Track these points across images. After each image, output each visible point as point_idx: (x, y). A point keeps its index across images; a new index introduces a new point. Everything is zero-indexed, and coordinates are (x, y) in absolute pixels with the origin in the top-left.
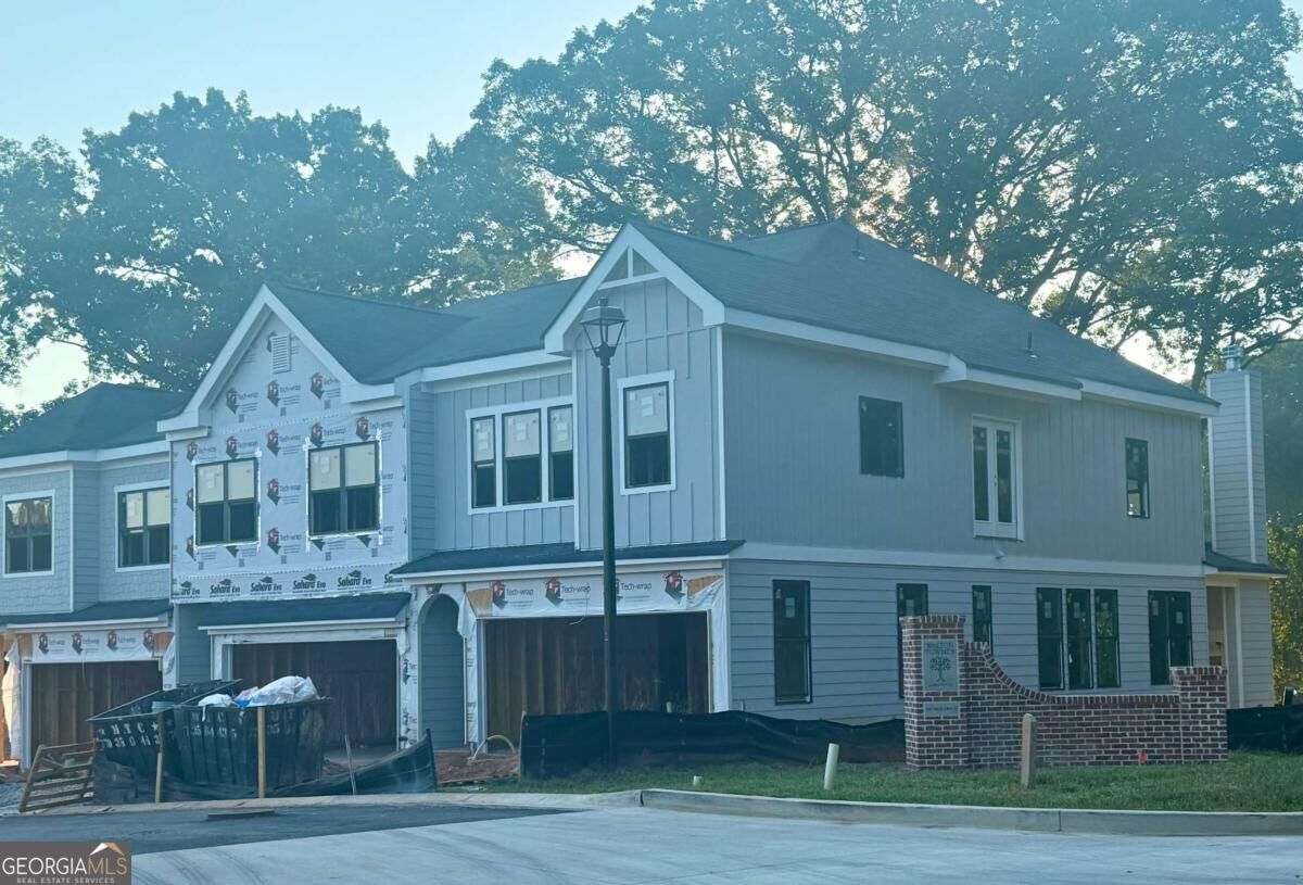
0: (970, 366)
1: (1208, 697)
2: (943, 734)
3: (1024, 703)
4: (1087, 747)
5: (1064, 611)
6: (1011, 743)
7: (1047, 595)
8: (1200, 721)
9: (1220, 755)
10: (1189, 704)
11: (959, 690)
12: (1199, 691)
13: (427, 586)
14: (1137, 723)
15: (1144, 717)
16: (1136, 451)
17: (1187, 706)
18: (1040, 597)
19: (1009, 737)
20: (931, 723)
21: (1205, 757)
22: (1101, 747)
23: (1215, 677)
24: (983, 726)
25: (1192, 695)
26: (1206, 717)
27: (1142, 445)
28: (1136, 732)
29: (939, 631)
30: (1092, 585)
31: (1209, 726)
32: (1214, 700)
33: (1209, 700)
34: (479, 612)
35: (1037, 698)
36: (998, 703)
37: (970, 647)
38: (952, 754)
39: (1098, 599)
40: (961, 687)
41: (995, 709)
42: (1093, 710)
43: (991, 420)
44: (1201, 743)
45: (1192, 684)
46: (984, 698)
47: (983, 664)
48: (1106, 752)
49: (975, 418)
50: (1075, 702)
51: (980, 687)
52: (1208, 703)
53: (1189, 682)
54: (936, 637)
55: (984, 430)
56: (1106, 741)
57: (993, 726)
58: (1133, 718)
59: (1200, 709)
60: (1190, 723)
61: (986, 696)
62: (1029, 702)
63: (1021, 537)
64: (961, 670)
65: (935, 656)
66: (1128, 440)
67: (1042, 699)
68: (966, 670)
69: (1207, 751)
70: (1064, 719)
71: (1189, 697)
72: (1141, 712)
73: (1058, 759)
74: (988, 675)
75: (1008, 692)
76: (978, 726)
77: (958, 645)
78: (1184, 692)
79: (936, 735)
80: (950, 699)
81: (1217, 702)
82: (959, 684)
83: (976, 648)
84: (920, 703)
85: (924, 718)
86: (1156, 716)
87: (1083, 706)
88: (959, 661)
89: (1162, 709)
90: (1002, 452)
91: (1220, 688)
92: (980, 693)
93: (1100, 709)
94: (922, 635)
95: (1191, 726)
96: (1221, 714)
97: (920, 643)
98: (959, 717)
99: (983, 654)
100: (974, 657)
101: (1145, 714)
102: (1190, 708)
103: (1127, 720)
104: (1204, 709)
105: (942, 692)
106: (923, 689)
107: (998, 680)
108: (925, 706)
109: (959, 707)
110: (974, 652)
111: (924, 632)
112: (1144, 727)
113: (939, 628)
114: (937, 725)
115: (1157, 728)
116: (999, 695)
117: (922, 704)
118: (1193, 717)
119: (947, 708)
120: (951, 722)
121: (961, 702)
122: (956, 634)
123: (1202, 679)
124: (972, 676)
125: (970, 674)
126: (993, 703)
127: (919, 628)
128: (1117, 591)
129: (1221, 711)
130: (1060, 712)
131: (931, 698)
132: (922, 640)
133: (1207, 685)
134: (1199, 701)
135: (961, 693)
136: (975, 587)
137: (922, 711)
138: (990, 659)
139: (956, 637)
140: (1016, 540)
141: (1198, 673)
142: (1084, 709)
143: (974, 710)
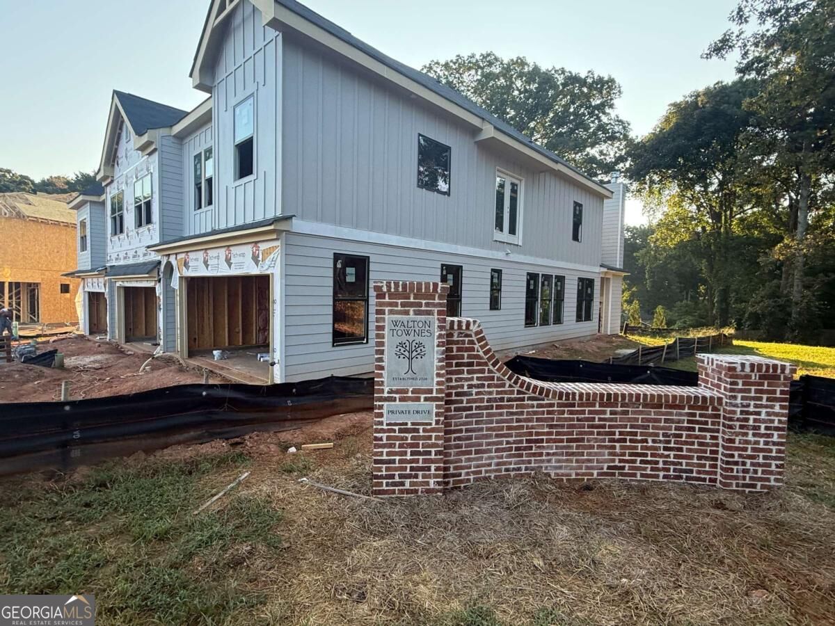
0: (496, 128)
1: (764, 402)
2: (411, 446)
3: (523, 399)
4: (596, 454)
5: (540, 286)
6: (503, 450)
7: (532, 277)
8: (751, 432)
9: (772, 477)
10: (739, 410)
11: (435, 387)
12: (753, 394)
14: (662, 428)
15: (672, 421)
16: (578, 208)
17: (735, 412)
18: (529, 278)
19: (501, 443)
20: (394, 431)
21: (751, 478)
22: (615, 454)
23: (778, 377)
24: (467, 431)
25: (743, 398)
26: (759, 428)
27: (581, 206)
28: (661, 438)
29: (412, 305)
30: (554, 273)
31: (762, 440)
32: (772, 407)
33: (766, 407)
34: (181, 272)
35: (541, 393)
36: (489, 400)
37: (456, 327)
38: (420, 473)
39: (556, 280)
40: (439, 383)
41: (487, 408)
42: (609, 409)
43: (507, 175)
44: (748, 461)
45: (744, 384)
46: (470, 394)
47: (473, 349)
48: (620, 461)
49: (498, 170)
50: (588, 399)
51: (467, 379)
52: (764, 411)
53: (740, 382)
54: (407, 313)
55: (504, 180)
56: (622, 447)
57: (482, 429)
58: (659, 421)
59: (752, 417)
60: (737, 434)
61: (474, 390)
62: (529, 399)
63: (520, 244)
64: (440, 360)
66: (575, 202)
67: (547, 395)
68: (448, 357)
69: (756, 472)
70: (572, 419)
71: (739, 401)
72: (671, 414)
73: (560, 468)
74: (479, 364)
75: (503, 385)
76: (461, 431)
77: (437, 324)
78: (733, 394)
79: (399, 448)
80: (422, 400)
81: (777, 409)
82: (436, 379)
83: (464, 328)
84: (380, 403)
85: (385, 424)
86: (689, 422)
87: (597, 405)
88: (438, 346)
89: (698, 412)
90: (513, 195)
91: (782, 392)
92: (466, 387)
93: (617, 407)
94: (387, 309)
95: (737, 439)
96: (780, 426)
97: (384, 320)
98: (434, 423)
99: (473, 335)
100: (462, 341)
101: (675, 417)
102: (738, 415)
103: (651, 424)
104: (758, 417)
105: (411, 389)
106: (385, 384)
107: (492, 370)
108: (385, 407)
109: (435, 410)
110: (462, 333)
111: (390, 304)
112: (671, 434)
113: (412, 300)
114: (402, 435)
115: (688, 436)
116: (491, 390)
117: (383, 405)
118: (741, 427)
119: (418, 412)
120: (421, 431)
121: (437, 403)
122: (436, 310)
123: (760, 379)
124: (458, 365)
125: (454, 362)
126: (482, 400)
127: (384, 298)
128: (564, 277)
129: (780, 422)
130: (568, 411)
131: (395, 397)
132: (386, 317)
133: (766, 387)
134: (752, 407)
135: (439, 391)
136: (492, 270)
137: (381, 415)
138: (482, 343)
139: (436, 314)
140: (518, 245)
141: (756, 370)
142: (597, 408)
143: (456, 409)
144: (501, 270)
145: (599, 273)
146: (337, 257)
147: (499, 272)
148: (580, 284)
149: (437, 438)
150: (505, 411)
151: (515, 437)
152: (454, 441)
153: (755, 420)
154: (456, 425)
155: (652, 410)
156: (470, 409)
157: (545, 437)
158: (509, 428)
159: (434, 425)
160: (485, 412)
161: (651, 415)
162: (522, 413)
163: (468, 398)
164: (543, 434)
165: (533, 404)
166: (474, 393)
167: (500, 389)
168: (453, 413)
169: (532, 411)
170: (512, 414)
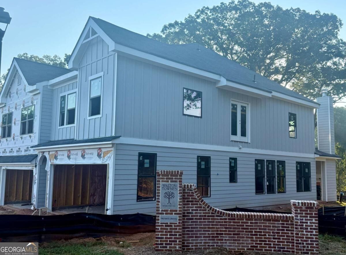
0: (227, 80)
1: (309, 218)
2: (169, 232)
3: (214, 216)
4: (245, 241)
5: (265, 167)
6: (207, 237)
7: (259, 162)
8: (304, 231)
9: (315, 249)
10: (299, 221)
11: (178, 209)
12: (304, 215)
13: (42, 152)
14: (272, 230)
15: (275, 227)
16: (292, 117)
17: (298, 222)
18: (256, 162)
19: (206, 234)
20: (163, 226)
21: (306, 250)
22: (253, 241)
23: (313, 208)
24: (192, 228)
25: (300, 216)
26: (307, 229)
27: (295, 115)
28: (272, 234)
29: (169, 179)
30: (276, 159)
31: (309, 234)
32: (312, 220)
33: (310, 220)
34: (52, 162)
35: (221, 214)
36: (200, 216)
37: (186, 187)
38: (173, 243)
39: (278, 163)
40: (179, 208)
41: (199, 219)
42: (249, 221)
43: (239, 102)
44: (305, 243)
45: (300, 211)
46: (193, 213)
47: (193, 196)
48: (256, 244)
49: (232, 100)
50: (240, 217)
51: (191, 207)
52: (309, 222)
54: (168, 182)
55: (236, 105)
56: (256, 238)
57: (197, 228)
58: (270, 226)
59: (304, 224)
60: (300, 231)
61: (194, 212)
62: (217, 216)
63: (249, 142)
64: (180, 199)
65: (167, 191)
66: (289, 113)
67: (223, 215)
68: (183, 198)
69: (308, 247)
70: (235, 225)
71: (299, 218)
72: (275, 224)
73: (231, 246)
74: (195, 201)
75: (206, 210)
76: (189, 228)
77: (179, 185)
78: (297, 215)
79: (165, 232)
80: (174, 214)
81: (314, 221)
82: (179, 206)
83: (189, 187)
84: (158, 215)
85: (160, 223)
86: (282, 227)
87: (245, 219)
88: (179, 194)
89: (285, 223)
90: (243, 113)
91: (315, 214)
92: (191, 210)
93: (253, 221)
94: (161, 180)
95: (300, 233)
96: (316, 228)
97: (160, 184)
98: (178, 223)
99: (193, 190)
100: (189, 192)
101: (276, 225)
102: (299, 224)
103: (267, 228)
104: (307, 224)
105: (169, 210)
106: (160, 208)
107: (201, 204)
108: (160, 217)
109: (178, 218)
110: (189, 189)
111: (162, 178)
112: (276, 232)
113: (170, 177)
114: (166, 227)
115: (282, 233)
116: (201, 212)
117: (159, 216)
118: (301, 228)
119: (172, 219)
120: (173, 226)
121: (179, 215)
122: (178, 180)
123: (306, 208)
124: (187, 201)
125: (186, 200)
126: (197, 216)
127: (160, 176)
128: (285, 161)
129: (315, 226)
130: (233, 222)
131: (164, 213)
132: (161, 183)
133: (309, 212)
134: (304, 220)
135: (180, 211)
136: (230, 158)
137: (158, 220)
138: (196, 193)
139: (178, 182)
140: (247, 143)
141: (304, 205)
142: (245, 221)
143: (187, 219)
144: (236, 158)
145: (314, 158)
146: (140, 154)
147: (235, 159)
148: (298, 166)
149: (179, 229)
150: (207, 220)
151: (211, 232)
152: (187, 232)
153: (306, 226)
154: (187, 225)
155: (267, 222)
156: (193, 219)
157: (224, 233)
158: (209, 228)
159: (178, 224)
160: (199, 221)
161: (266, 224)
162: (214, 222)
163: (192, 215)
164: (223, 231)
165: (218, 218)
166: (194, 213)
167: (204, 212)
168: (186, 220)
169: (218, 221)
170: (210, 222)
